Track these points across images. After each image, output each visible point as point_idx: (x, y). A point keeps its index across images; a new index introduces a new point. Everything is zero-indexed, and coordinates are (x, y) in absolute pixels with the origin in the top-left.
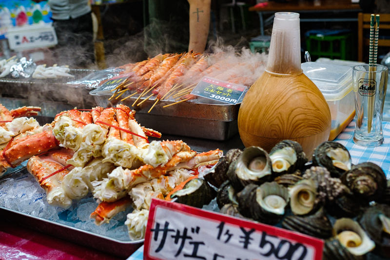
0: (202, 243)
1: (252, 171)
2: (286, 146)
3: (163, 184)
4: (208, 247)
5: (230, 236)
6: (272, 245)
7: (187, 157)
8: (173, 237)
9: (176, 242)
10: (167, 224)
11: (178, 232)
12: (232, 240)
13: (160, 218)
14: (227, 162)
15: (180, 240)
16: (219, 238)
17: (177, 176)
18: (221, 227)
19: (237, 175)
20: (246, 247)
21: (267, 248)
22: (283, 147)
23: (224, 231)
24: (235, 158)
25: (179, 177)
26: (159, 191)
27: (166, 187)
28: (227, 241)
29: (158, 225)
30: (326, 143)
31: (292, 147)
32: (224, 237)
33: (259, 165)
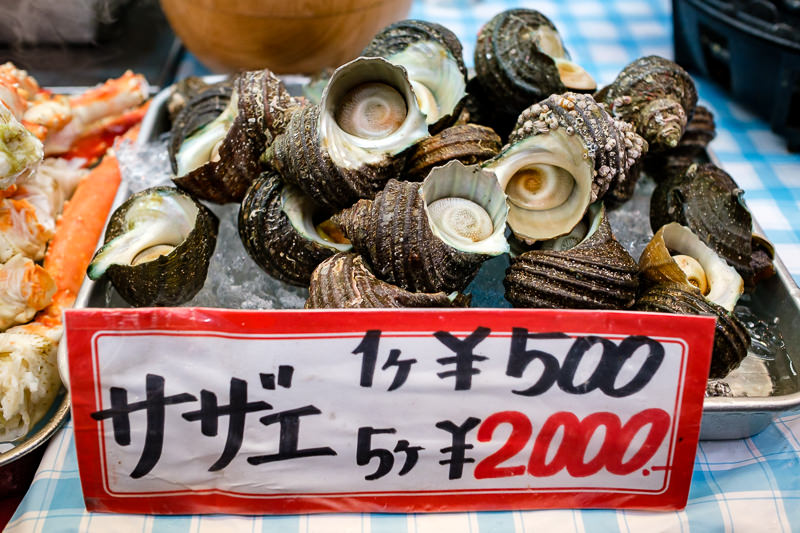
0: (311, 410)
1: (365, 136)
2: (416, 40)
3: (21, 228)
4: (333, 416)
5: (405, 367)
6: (548, 359)
7: (58, 117)
8: (189, 417)
9: (210, 430)
10: (155, 383)
11: (208, 397)
12: (414, 376)
13: (122, 368)
14: (252, 120)
15: (224, 422)
16: (366, 380)
17: (42, 187)
18: (368, 349)
19: (329, 160)
20: (463, 384)
21: (534, 371)
22: (406, 45)
23: (383, 356)
24: (274, 102)
25: (50, 190)
26: (19, 256)
27: (33, 237)
28: (397, 384)
29: (118, 394)
30: (512, 16)
31: (437, 40)
32: (384, 376)
33: (378, 113)
